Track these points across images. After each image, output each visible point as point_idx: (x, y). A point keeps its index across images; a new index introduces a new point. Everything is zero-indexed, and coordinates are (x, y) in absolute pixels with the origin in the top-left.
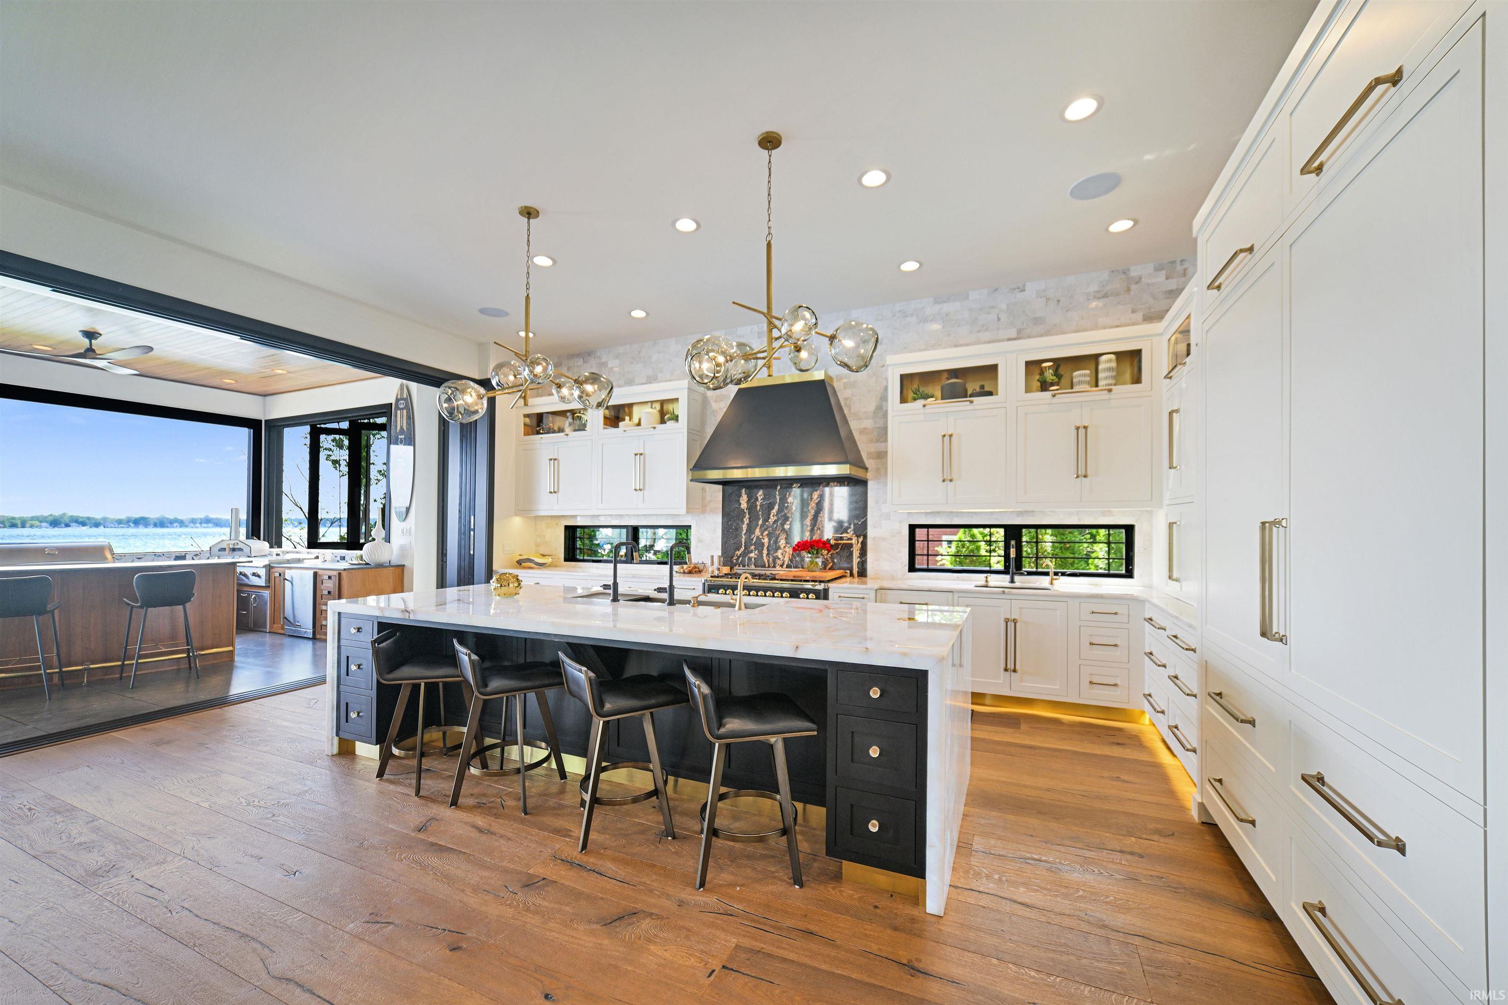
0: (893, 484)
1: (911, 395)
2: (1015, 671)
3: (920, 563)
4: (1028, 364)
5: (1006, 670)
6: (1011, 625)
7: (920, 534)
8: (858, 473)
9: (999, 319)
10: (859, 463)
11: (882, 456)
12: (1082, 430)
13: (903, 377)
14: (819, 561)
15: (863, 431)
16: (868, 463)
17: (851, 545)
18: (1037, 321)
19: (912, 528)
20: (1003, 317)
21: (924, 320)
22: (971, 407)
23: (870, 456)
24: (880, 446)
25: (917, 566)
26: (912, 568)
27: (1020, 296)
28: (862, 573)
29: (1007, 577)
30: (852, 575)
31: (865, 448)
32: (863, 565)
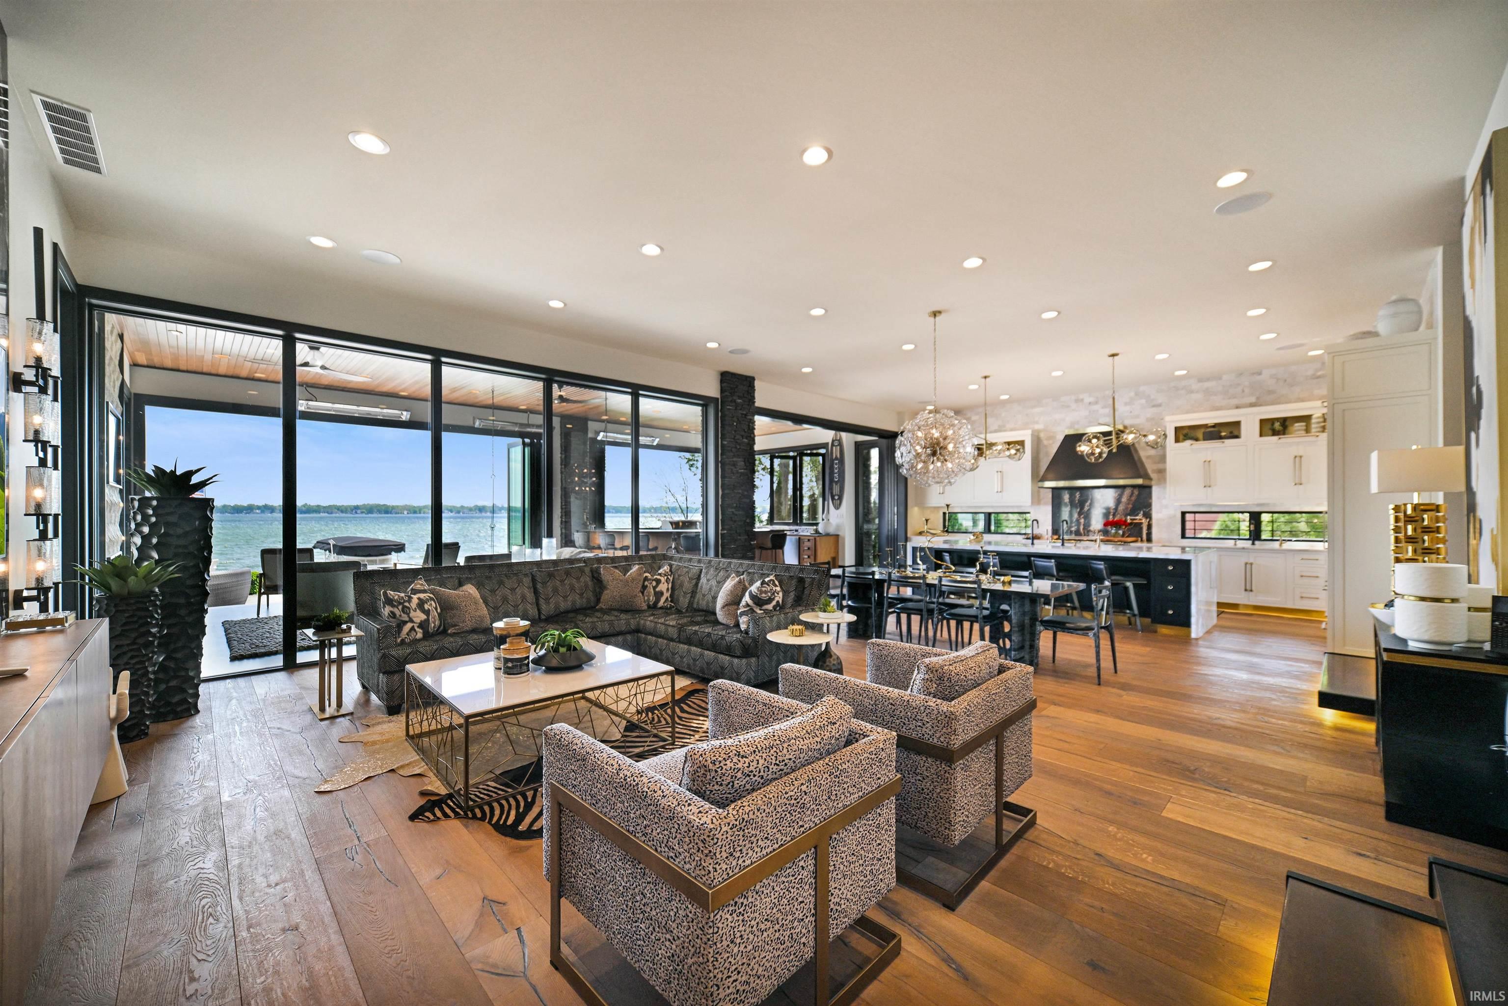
0: (1170, 488)
1: (1181, 437)
2: (1251, 591)
3: (1189, 533)
4: (1262, 422)
5: (1246, 590)
6: (1249, 566)
7: (1188, 517)
8: (1147, 483)
9: (1243, 391)
10: (1146, 476)
11: (1162, 472)
12: (1298, 458)
13: (1176, 428)
14: (1121, 532)
15: (1148, 457)
16: (1152, 475)
17: (1141, 523)
18: (1270, 392)
19: (1183, 514)
20: (1247, 390)
21: (1192, 392)
22: (1223, 445)
23: (1154, 471)
24: (1160, 466)
25: (1187, 535)
26: (1183, 536)
27: (1258, 378)
28: (1149, 540)
29: (1250, 542)
30: (1142, 540)
31: (1150, 467)
32: (1149, 535)
